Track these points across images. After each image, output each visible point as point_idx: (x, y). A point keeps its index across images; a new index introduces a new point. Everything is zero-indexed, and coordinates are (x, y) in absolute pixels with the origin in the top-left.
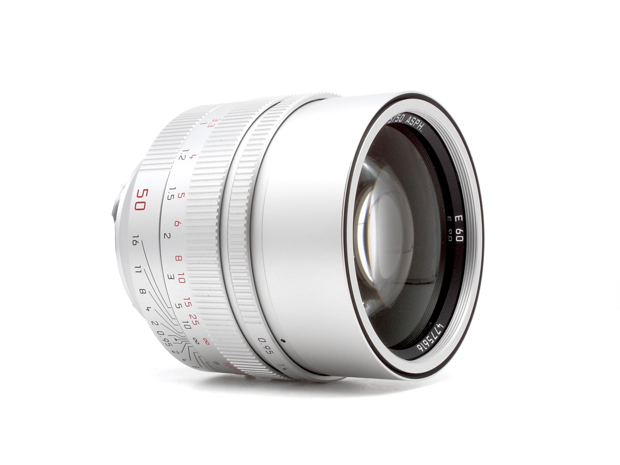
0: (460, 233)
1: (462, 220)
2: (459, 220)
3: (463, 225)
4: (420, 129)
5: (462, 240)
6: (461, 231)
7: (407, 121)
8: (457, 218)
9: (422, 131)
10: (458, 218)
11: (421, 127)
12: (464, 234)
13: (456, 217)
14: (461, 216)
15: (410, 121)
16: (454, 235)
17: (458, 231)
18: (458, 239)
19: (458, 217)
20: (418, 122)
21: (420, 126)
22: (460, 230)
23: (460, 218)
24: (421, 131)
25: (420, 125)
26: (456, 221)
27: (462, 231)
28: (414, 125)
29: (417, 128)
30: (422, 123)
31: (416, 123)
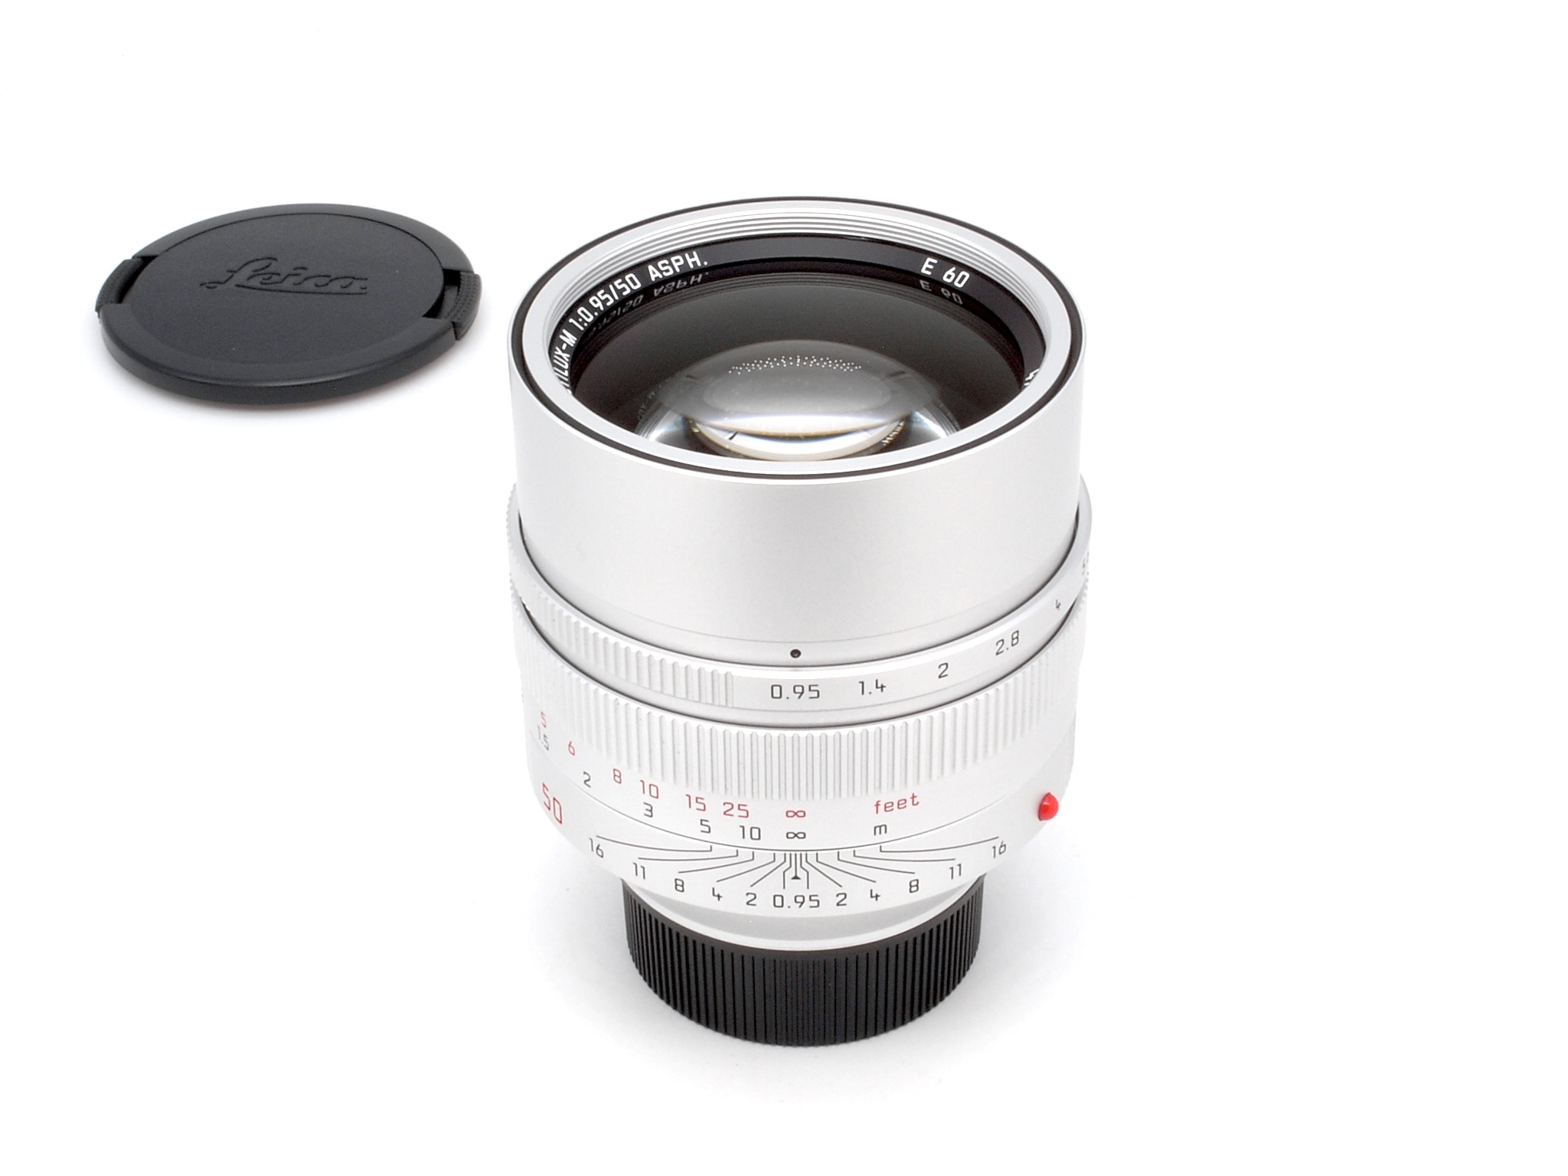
0: (953, 275)
2: (931, 267)
3: (946, 262)
4: (699, 264)
5: (967, 275)
6: (954, 272)
7: (653, 276)
8: (927, 269)
9: (706, 261)
10: (927, 267)
11: (696, 259)
12: (961, 266)
13: (923, 271)
14: (929, 259)
15: (661, 272)
16: (951, 288)
17: (949, 276)
18: (960, 282)
19: (926, 265)
20: (677, 261)
21: (694, 260)
22: (950, 272)
23: (930, 263)
24: (706, 263)
25: (690, 261)
26: (929, 273)
27: (954, 269)
28: (678, 270)
29: (692, 266)
30: (687, 255)
31: (676, 265)
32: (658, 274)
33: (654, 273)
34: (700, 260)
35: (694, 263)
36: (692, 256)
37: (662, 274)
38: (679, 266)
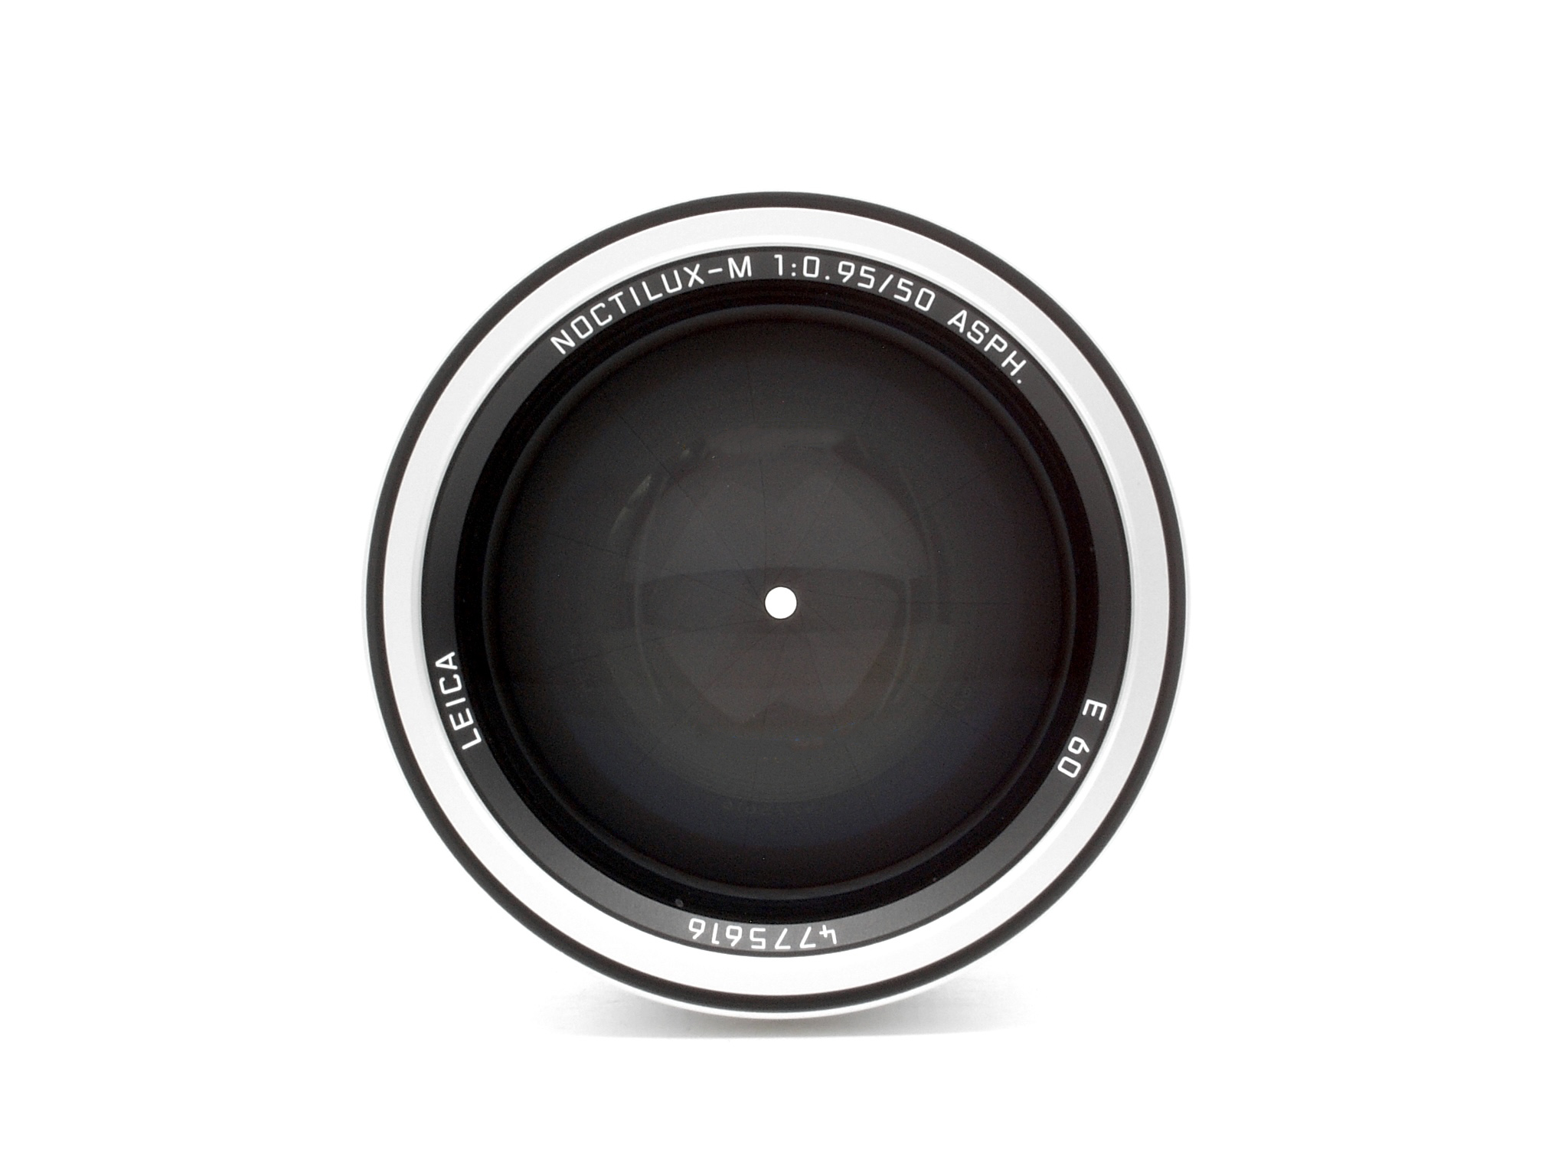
0: (1077, 751)
1: (1101, 718)
2: (1093, 713)
3: (1100, 732)
4: (1013, 373)
5: (1075, 774)
6: (1083, 750)
7: (953, 321)
9: (1022, 382)
10: (1092, 706)
11: (1018, 367)
12: (1090, 758)
13: (1089, 702)
14: (1104, 708)
15: (968, 327)
17: (1077, 745)
18: (1066, 766)
19: (1097, 704)
20: (1001, 345)
22: (1084, 745)
23: (1099, 709)
25: (1010, 359)
26: (1085, 713)
27: (1087, 750)
28: (986, 349)
29: (1004, 364)
30: (1014, 353)
31: (992, 343)
32: (962, 327)
33: (959, 320)
34: (1019, 372)
35: (1010, 367)
36: (1017, 360)
37: (965, 332)
38: (992, 347)
